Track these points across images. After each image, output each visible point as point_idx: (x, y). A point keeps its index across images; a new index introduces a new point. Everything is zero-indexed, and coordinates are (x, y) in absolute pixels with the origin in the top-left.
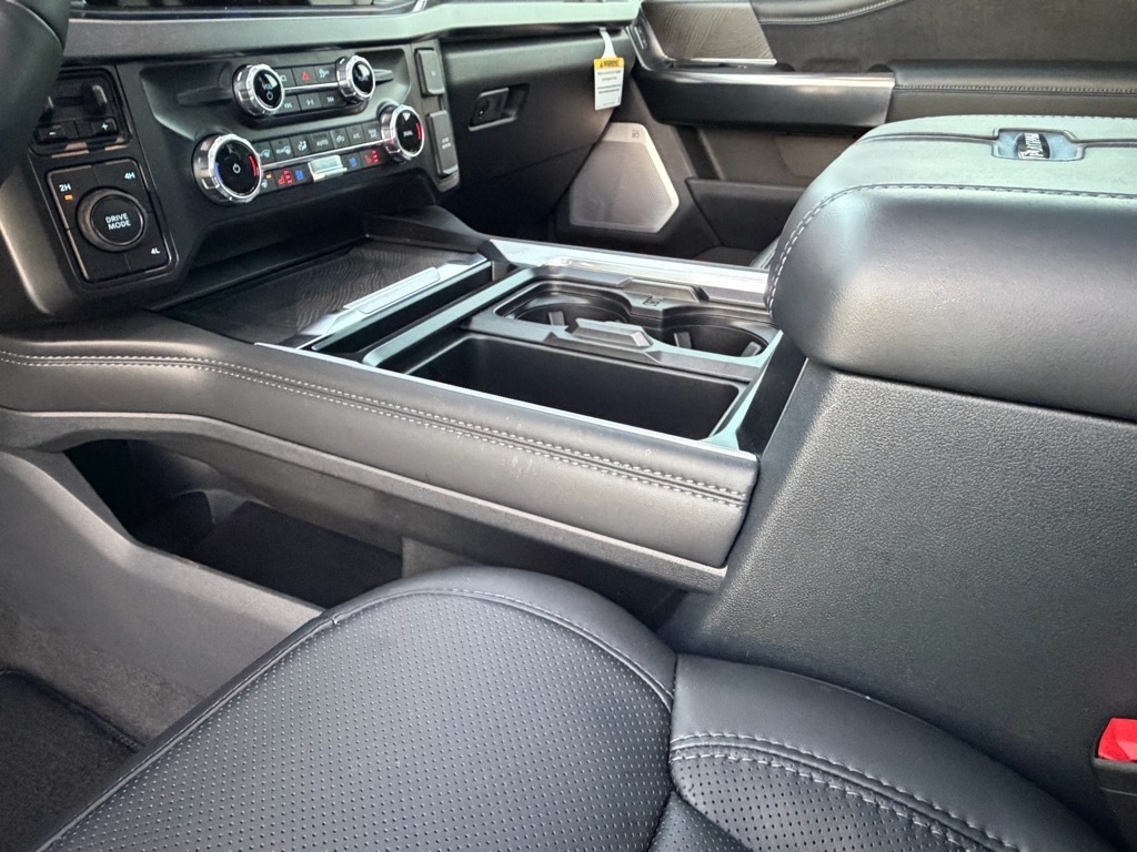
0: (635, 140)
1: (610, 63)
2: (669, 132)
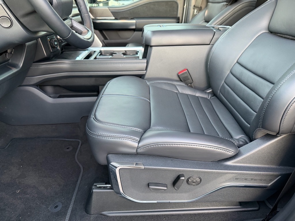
2: (98, 32)
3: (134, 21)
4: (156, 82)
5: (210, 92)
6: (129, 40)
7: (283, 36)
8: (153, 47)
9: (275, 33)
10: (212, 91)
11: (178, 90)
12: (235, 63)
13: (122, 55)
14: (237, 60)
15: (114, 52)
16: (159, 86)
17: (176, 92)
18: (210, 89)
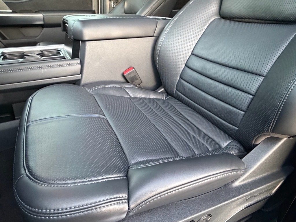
3: (40, 15)
4: (99, 87)
5: (163, 90)
6: (37, 38)
7: (243, 20)
8: (87, 42)
9: (231, 18)
10: (164, 90)
11: (129, 95)
12: (190, 55)
13: (39, 57)
14: (191, 52)
15: (25, 54)
16: (105, 92)
17: (127, 97)
18: (160, 87)
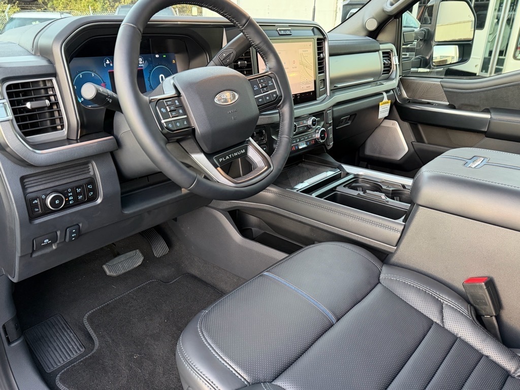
0: (393, 126)
1: (386, 103)
2: (406, 125)
8: (421, 207)
13: (382, 197)
15: (381, 184)
